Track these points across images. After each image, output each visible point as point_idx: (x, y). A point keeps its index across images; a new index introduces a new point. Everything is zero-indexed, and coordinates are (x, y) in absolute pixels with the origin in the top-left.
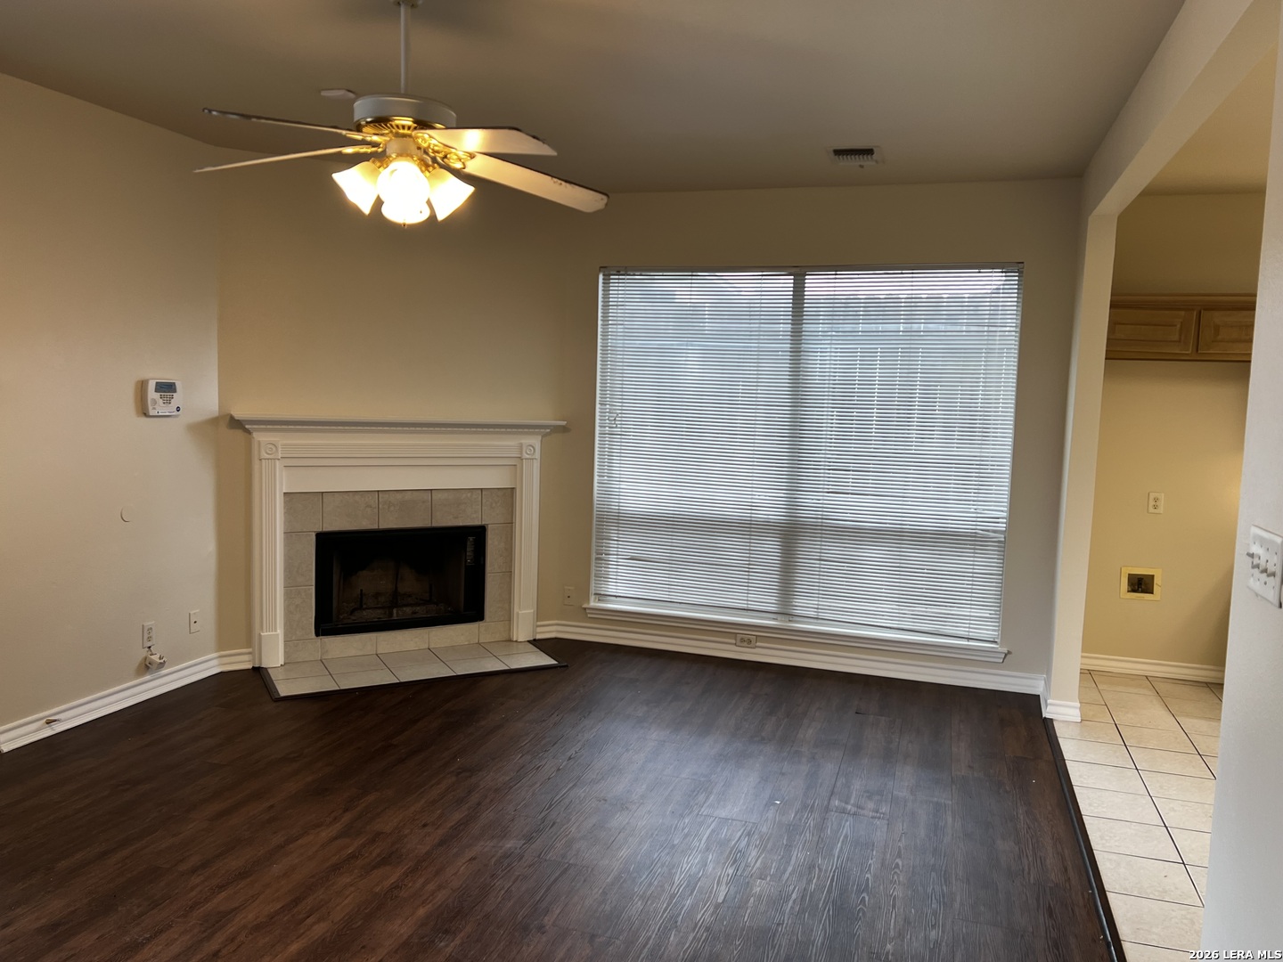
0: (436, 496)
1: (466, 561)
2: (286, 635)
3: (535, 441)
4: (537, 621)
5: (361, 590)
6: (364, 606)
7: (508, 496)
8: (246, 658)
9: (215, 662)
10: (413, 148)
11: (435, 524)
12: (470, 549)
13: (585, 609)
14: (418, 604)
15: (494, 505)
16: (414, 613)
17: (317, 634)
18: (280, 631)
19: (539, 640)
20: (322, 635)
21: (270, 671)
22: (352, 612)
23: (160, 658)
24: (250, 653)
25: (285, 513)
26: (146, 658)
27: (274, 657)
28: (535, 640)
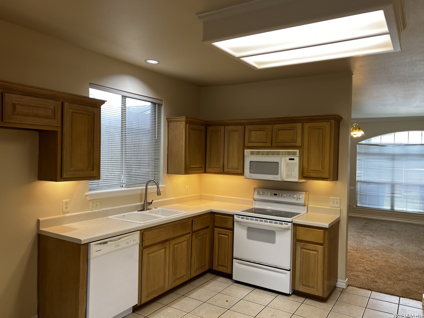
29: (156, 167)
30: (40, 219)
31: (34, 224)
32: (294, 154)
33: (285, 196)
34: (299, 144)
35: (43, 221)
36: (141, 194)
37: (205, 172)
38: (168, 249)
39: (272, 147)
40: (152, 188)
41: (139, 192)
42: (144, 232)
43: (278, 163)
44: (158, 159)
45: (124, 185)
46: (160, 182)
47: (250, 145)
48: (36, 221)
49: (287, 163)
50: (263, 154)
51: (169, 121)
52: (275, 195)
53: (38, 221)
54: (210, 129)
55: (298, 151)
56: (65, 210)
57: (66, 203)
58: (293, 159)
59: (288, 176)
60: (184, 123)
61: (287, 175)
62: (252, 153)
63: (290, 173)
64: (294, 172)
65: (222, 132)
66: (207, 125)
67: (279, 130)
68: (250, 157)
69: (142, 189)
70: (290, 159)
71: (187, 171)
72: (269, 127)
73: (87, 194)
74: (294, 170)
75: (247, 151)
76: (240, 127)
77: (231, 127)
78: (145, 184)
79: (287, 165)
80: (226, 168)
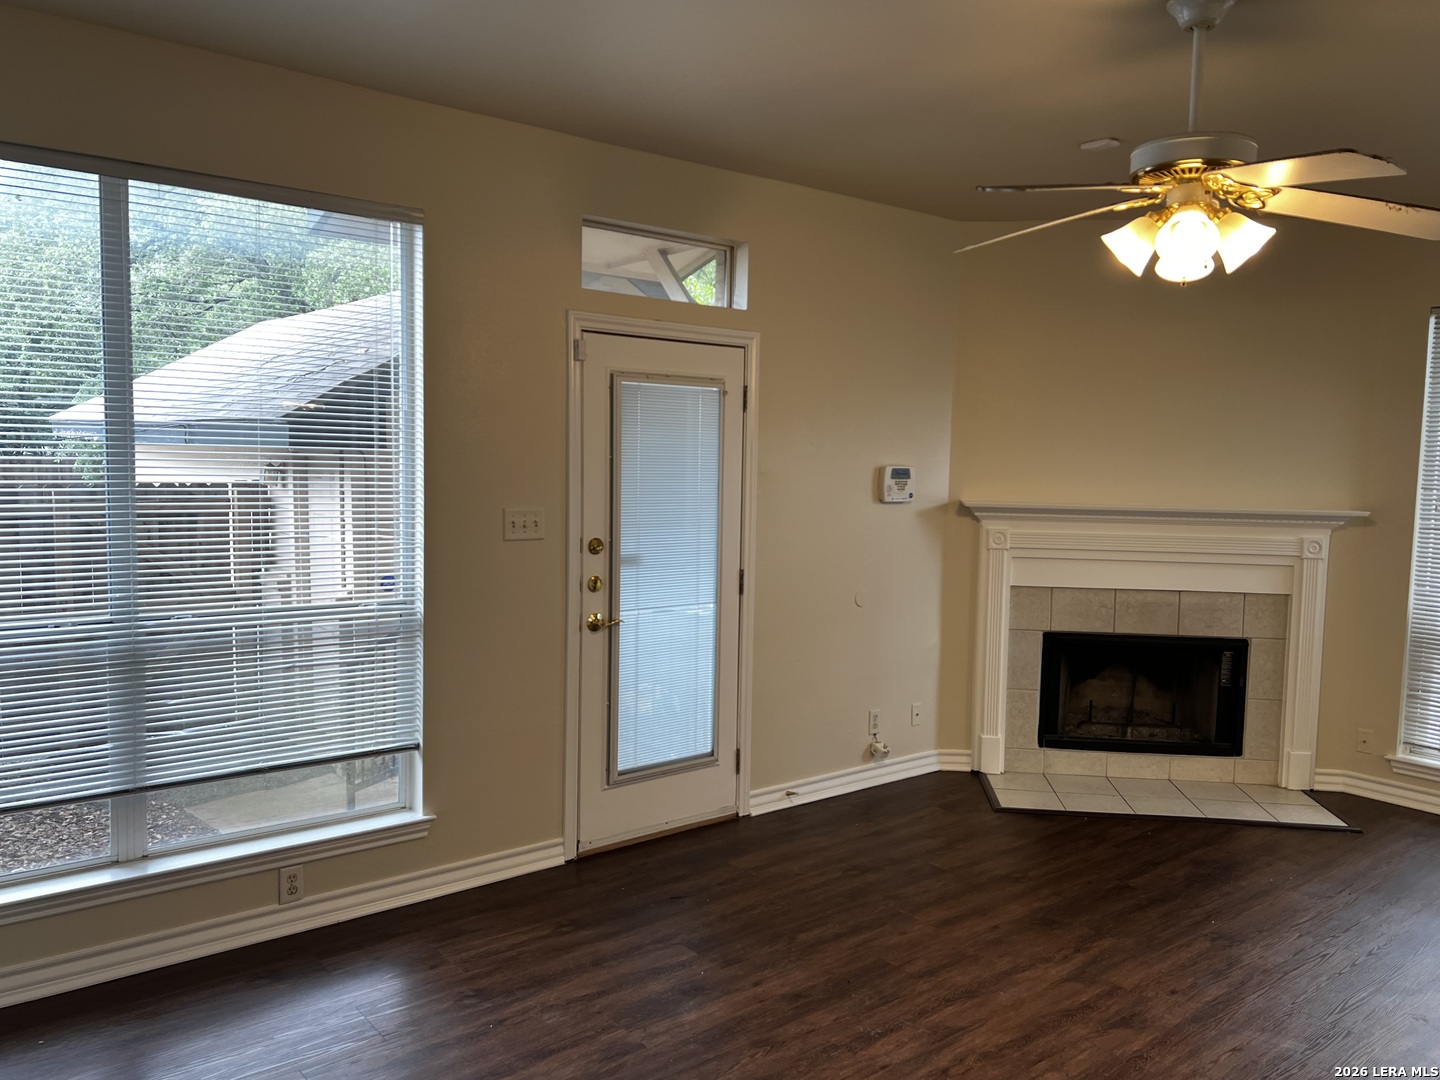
0: (1185, 599)
1: (1220, 681)
2: (1006, 741)
3: (1323, 537)
4: (1316, 767)
5: (1091, 702)
6: (1094, 720)
7: (1281, 605)
8: (964, 759)
9: (933, 760)
10: (1200, 192)
12: (1225, 666)
13: (1389, 760)
14: (1156, 726)
15: (1260, 615)
16: (1153, 735)
17: (1041, 745)
18: (1001, 736)
19: (1318, 792)
20: (1047, 746)
21: (988, 777)
22: (1079, 725)
23: (885, 747)
24: (968, 755)
25: (1011, 608)
26: (871, 745)
27: (994, 764)
28: (1312, 790)
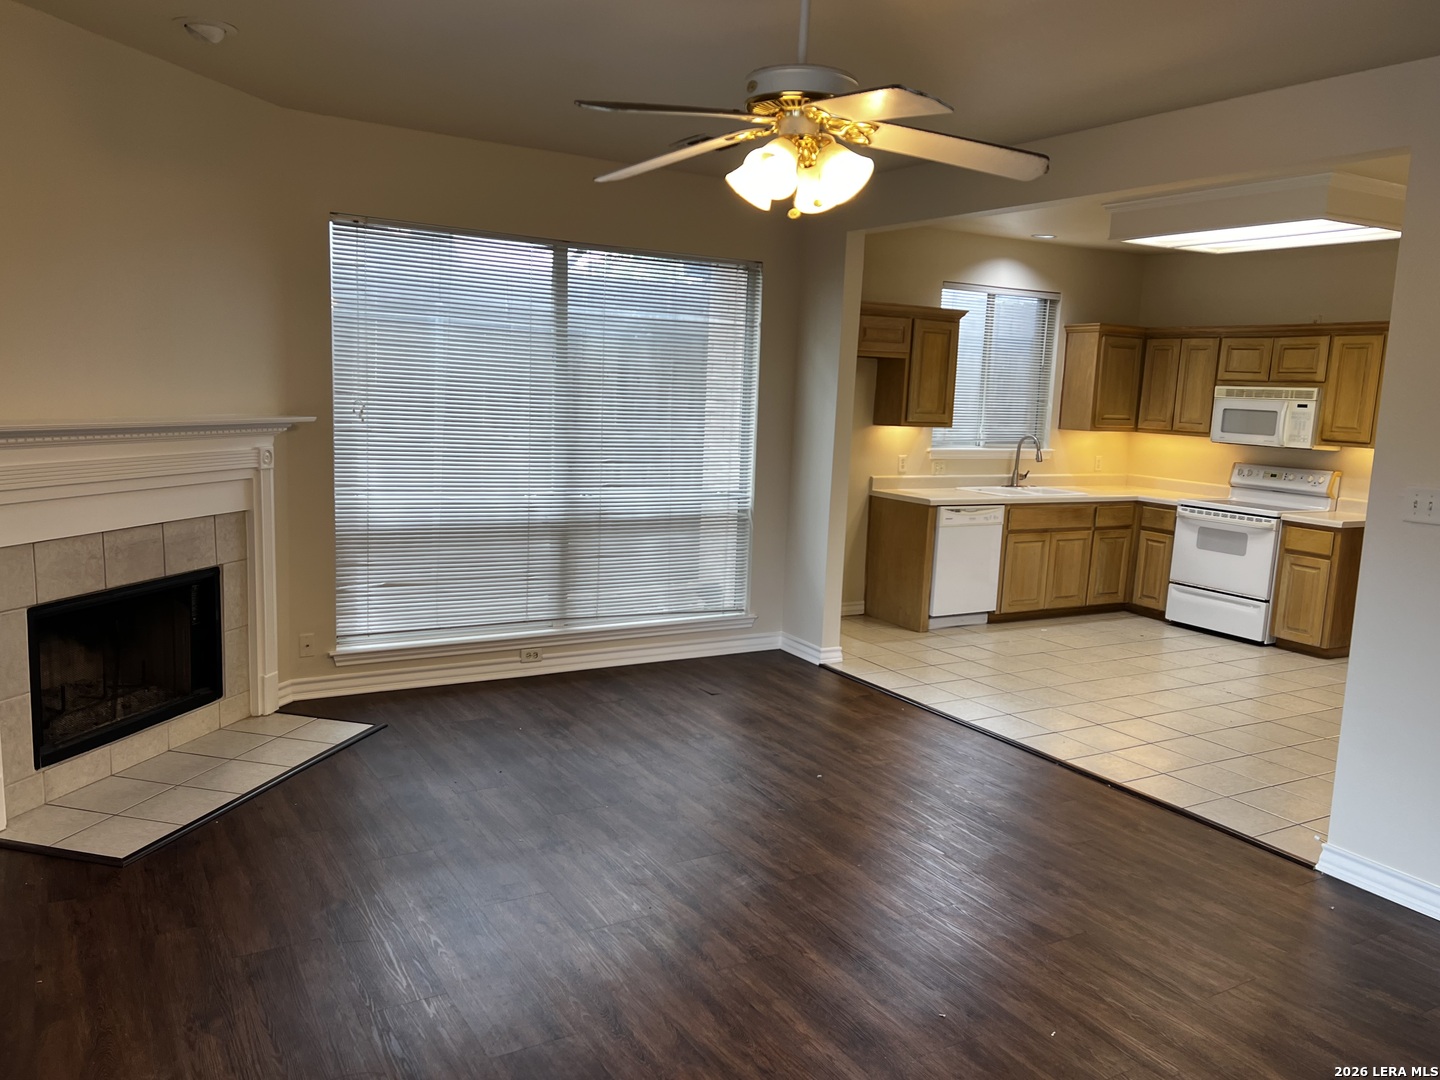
0: (169, 531)
1: (191, 620)
3: (268, 444)
4: (283, 681)
6: (65, 711)
7: (240, 523)
11: (170, 572)
12: (194, 602)
13: (332, 657)
15: (228, 537)
17: (38, 766)
20: (44, 766)
29: (1039, 415)
30: (874, 477)
31: (865, 483)
32: (1309, 395)
33: (1291, 477)
34: (1320, 376)
35: (877, 479)
36: (1010, 461)
37: (1136, 429)
38: (1047, 543)
39: (1268, 382)
40: (1028, 452)
41: (1006, 456)
42: (1011, 508)
43: (1276, 412)
44: (1043, 401)
45: (982, 443)
46: (1045, 444)
47: (1228, 376)
48: (868, 479)
49: (1293, 413)
50: (1249, 394)
51: (1069, 332)
52: (1273, 476)
53: (871, 479)
54: (1152, 344)
55: (1316, 390)
56: (901, 470)
57: (903, 460)
58: (1305, 406)
59: (1292, 438)
60: (1097, 334)
61: (1291, 436)
62: (1229, 394)
63: (1296, 433)
64: (1304, 429)
65: (1176, 350)
66: (1146, 336)
67: (1285, 349)
68: (1225, 400)
69: (1012, 453)
70: (1299, 406)
71: (1097, 423)
72: (1267, 342)
73: (929, 449)
74: (1304, 426)
75: (1220, 390)
76: (1211, 342)
77: (1194, 342)
78: (1016, 445)
79: (1293, 417)
80: (1178, 420)
